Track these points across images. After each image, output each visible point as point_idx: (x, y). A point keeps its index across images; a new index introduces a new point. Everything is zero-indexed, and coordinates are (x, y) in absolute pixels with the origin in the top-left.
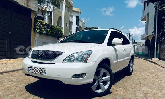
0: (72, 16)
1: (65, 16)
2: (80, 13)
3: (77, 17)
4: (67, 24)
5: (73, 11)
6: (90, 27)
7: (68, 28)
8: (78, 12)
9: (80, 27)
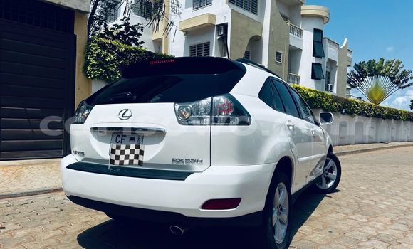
0: (300, 32)
1: (272, 33)
2: (326, 20)
3: (318, 32)
4: (279, 55)
5: (303, 16)
6: (370, 62)
7: (285, 67)
8: (321, 18)
9: (331, 62)
